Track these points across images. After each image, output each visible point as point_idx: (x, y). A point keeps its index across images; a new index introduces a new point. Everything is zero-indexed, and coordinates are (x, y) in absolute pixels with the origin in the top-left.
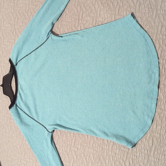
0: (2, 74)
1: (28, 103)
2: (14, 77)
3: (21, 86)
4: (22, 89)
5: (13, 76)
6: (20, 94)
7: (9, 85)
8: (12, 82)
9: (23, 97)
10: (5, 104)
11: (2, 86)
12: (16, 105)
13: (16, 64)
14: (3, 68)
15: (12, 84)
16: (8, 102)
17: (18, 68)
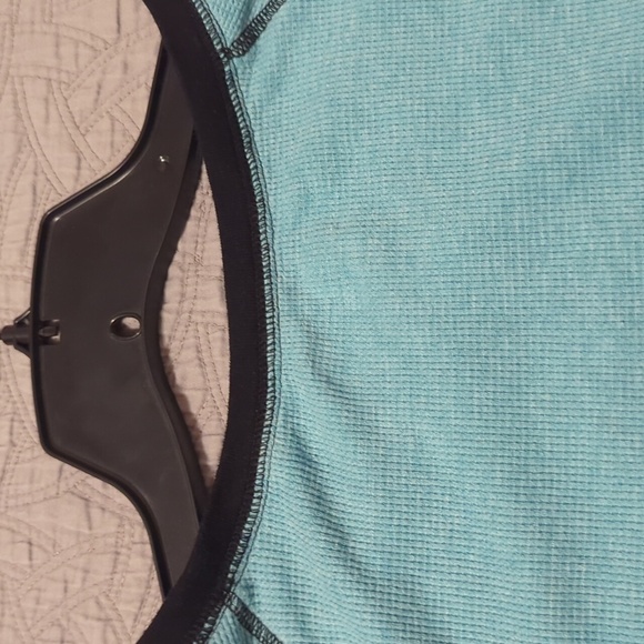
0: (25, 182)
1: (442, 591)
2: (204, 197)
3: (314, 342)
4: (333, 385)
5: (194, 186)
6: (304, 459)
7: (119, 329)
8: (171, 290)
9: (359, 508)
10: (53, 592)
11: (28, 334)
12: (246, 619)
13: (249, 36)
14: (36, 109)
15: (168, 317)
16: (103, 564)
17: (275, 85)
